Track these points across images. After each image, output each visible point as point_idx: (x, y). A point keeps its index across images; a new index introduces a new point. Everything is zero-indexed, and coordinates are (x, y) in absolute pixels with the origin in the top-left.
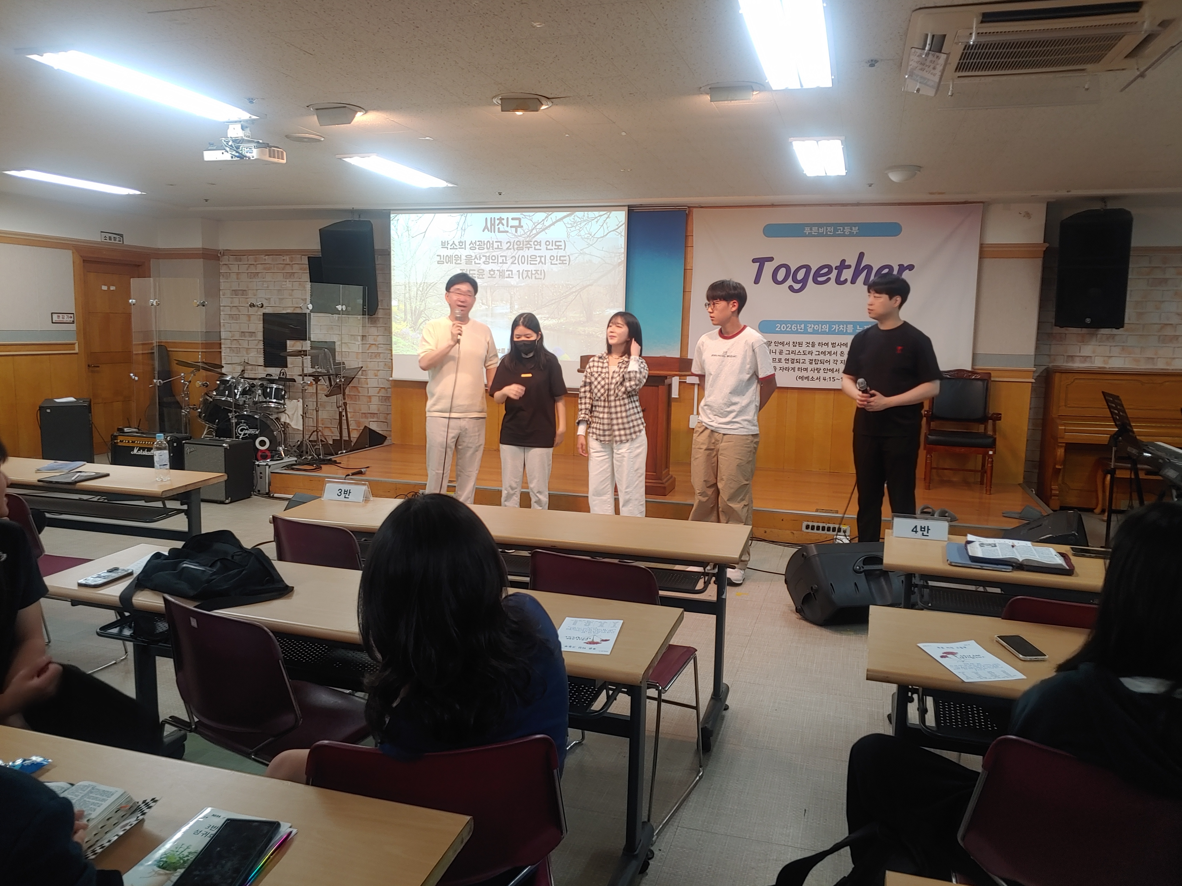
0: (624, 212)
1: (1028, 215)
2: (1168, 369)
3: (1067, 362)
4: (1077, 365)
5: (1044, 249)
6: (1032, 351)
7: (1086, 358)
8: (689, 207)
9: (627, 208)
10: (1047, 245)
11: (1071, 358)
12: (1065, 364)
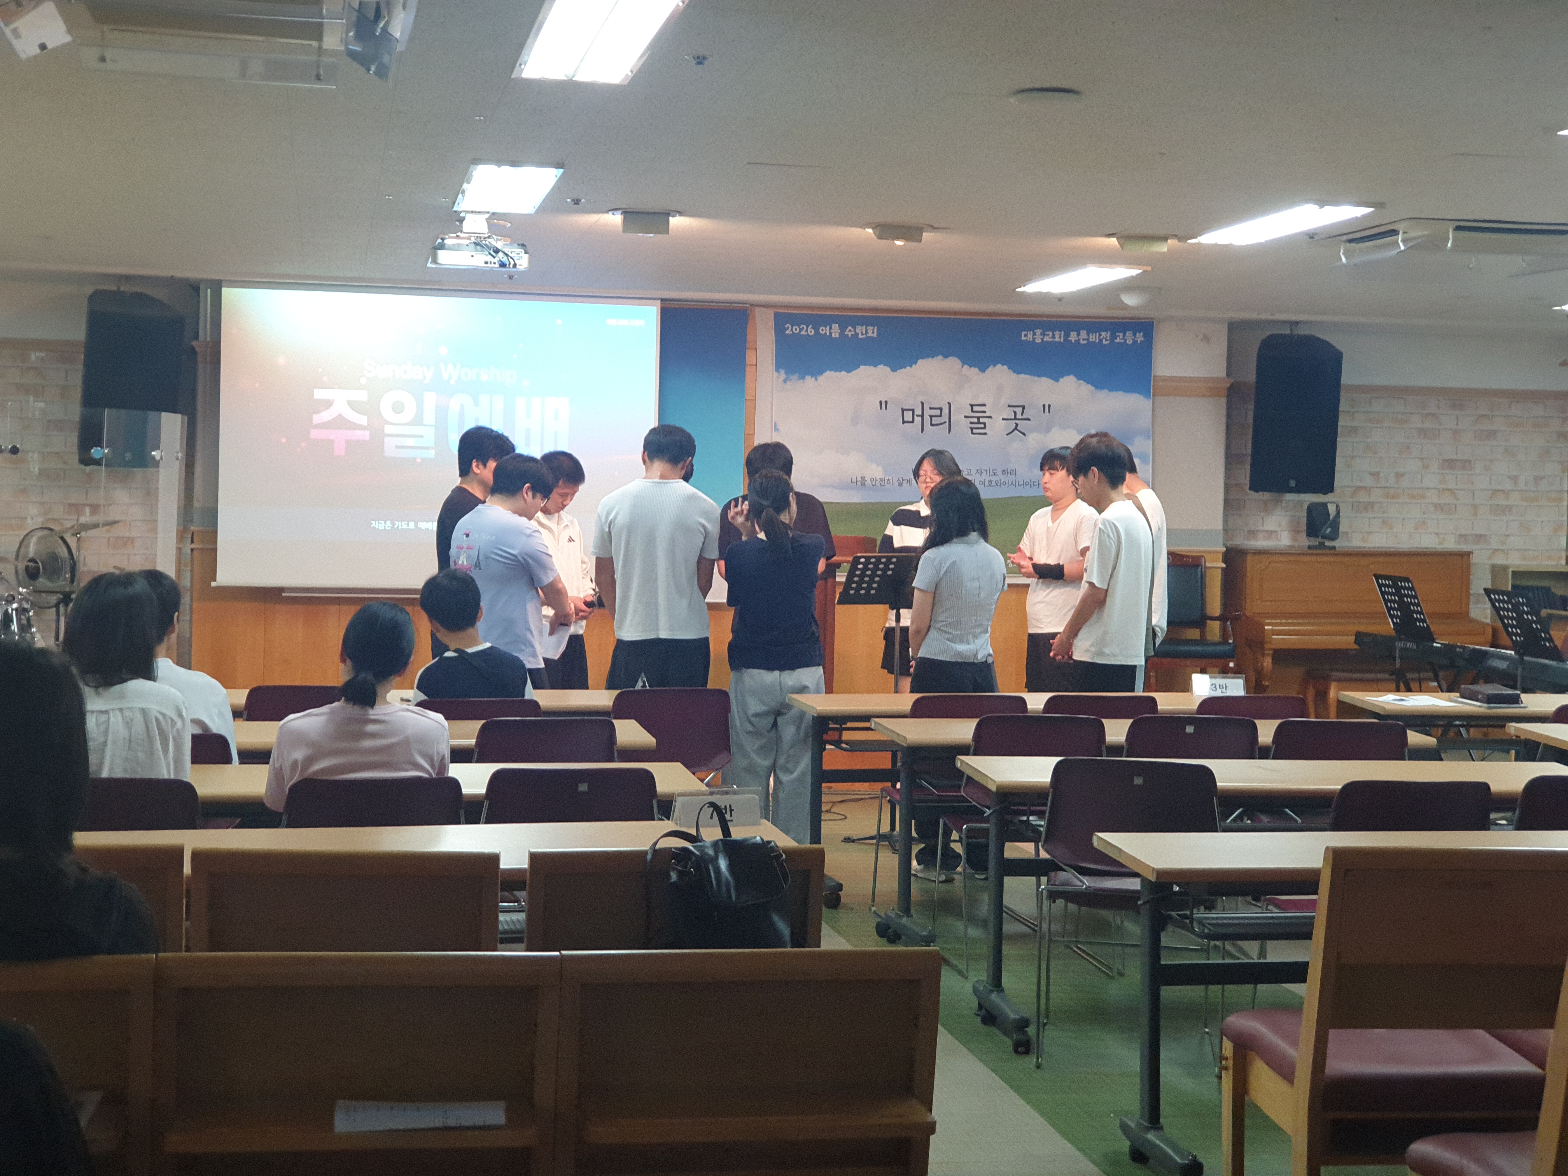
0: (655, 308)
1: (1206, 338)
2: (1365, 547)
3: (1249, 540)
4: (1260, 543)
5: (1229, 385)
6: (1219, 525)
7: (1270, 534)
8: (751, 305)
9: (659, 302)
10: (1231, 380)
11: (1252, 533)
12: (1246, 543)
